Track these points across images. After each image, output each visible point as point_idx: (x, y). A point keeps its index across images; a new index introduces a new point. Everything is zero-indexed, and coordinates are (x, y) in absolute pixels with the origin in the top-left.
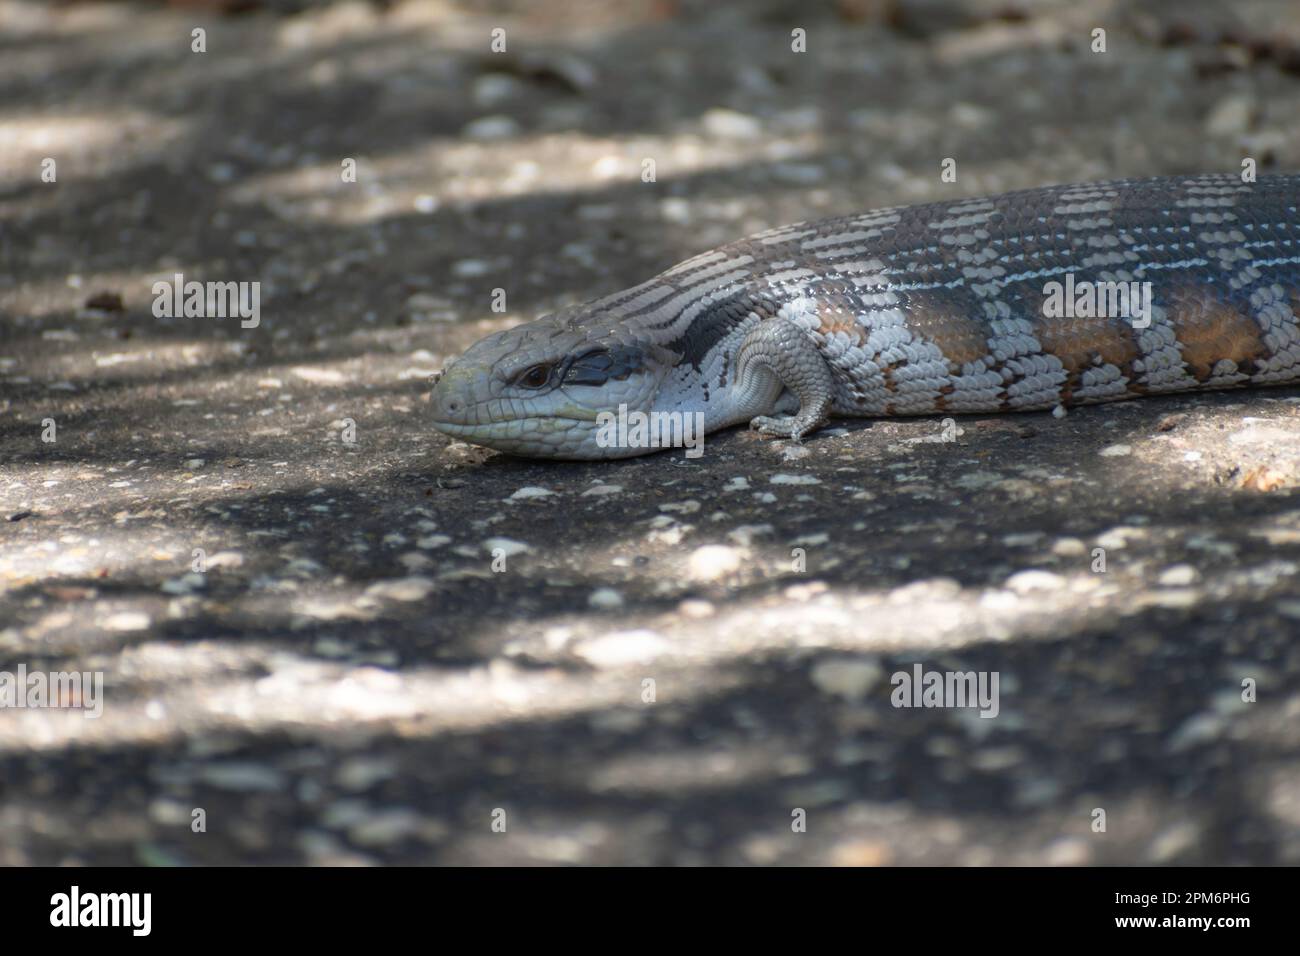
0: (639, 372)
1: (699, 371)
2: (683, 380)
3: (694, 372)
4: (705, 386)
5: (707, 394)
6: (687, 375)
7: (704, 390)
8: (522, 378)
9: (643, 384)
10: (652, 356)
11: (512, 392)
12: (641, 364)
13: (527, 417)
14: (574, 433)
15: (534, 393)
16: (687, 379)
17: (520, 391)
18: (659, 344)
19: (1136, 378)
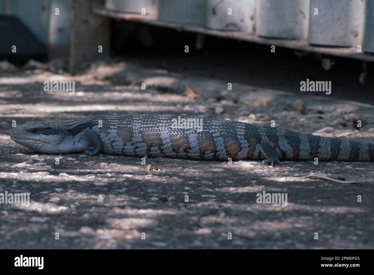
0: (58, 134)
1: (74, 138)
2: (69, 139)
3: (73, 138)
4: (74, 141)
5: (74, 143)
6: (71, 138)
7: (74, 142)
8: (31, 130)
9: (58, 137)
10: (62, 132)
11: (28, 133)
12: (59, 133)
13: (30, 139)
14: (40, 145)
15: (33, 134)
16: (70, 139)
17: (30, 133)
18: (65, 130)
19: (162, 151)
